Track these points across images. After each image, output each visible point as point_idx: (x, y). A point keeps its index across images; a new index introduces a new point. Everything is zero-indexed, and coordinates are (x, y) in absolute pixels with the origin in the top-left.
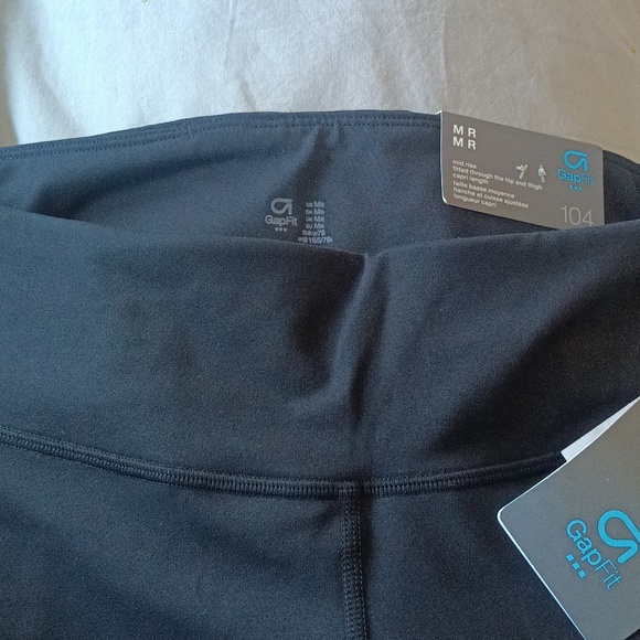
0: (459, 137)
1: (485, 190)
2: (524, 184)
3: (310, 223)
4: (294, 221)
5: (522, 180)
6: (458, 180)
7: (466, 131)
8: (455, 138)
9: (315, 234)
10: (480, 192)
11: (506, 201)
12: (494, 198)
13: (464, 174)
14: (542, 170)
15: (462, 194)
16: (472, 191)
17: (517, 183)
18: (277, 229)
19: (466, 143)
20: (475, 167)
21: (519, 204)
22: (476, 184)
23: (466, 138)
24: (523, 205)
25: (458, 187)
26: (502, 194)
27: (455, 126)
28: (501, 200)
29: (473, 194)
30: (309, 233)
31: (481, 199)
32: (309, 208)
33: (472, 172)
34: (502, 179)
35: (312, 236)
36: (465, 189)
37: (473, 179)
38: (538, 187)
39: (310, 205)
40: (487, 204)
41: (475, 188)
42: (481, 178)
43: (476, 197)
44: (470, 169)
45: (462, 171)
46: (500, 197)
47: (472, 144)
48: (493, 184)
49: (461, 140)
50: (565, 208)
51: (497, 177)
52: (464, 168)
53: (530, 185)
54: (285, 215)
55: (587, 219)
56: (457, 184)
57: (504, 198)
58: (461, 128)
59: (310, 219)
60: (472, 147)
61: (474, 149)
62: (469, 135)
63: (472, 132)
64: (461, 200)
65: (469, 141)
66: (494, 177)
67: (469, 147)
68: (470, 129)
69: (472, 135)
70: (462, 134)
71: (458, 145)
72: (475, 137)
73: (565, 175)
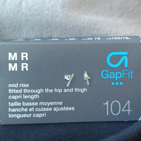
0: (13, 62)
1: (36, 104)
2: (71, 90)
5: (70, 87)
6: (13, 101)
7: (19, 56)
8: (10, 65)
10: (31, 107)
11: (55, 109)
12: (44, 109)
13: (18, 94)
14: (86, 75)
15: (17, 113)
16: (25, 107)
17: (65, 91)
20: (27, 85)
21: (67, 109)
22: (29, 100)
23: (19, 62)
24: (70, 109)
25: (12, 107)
26: (52, 103)
27: (10, 54)
28: (50, 109)
29: (26, 110)
31: (32, 113)
33: (25, 91)
34: (51, 91)
36: (18, 107)
37: (25, 97)
38: (83, 90)
40: (38, 115)
41: (28, 104)
42: (34, 94)
43: (28, 113)
44: (23, 88)
45: (17, 91)
46: (50, 106)
47: (25, 66)
48: (44, 97)
49: (16, 65)
50: (107, 103)
51: (47, 90)
52: (19, 88)
53: (76, 90)
55: (127, 108)
56: (13, 104)
57: (53, 107)
58: (15, 54)
60: (25, 69)
61: (27, 70)
62: (22, 59)
63: (25, 56)
64: (15, 118)
65: (23, 64)
66: (44, 91)
67: (23, 70)
68: (22, 54)
69: (25, 58)
70: (16, 59)
71: (13, 70)
72: (27, 59)
73: (108, 75)
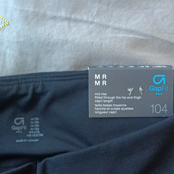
0: (97, 80)
1: (111, 105)
2: (132, 98)
3: (32, 128)
4: (25, 128)
5: (131, 96)
6: (97, 103)
7: (101, 76)
8: (96, 82)
9: (35, 132)
10: (108, 107)
11: (122, 109)
12: (116, 109)
13: (100, 99)
14: (140, 89)
15: (99, 111)
16: (104, 107)
17: (128, 98)
18: (17, 132)
19: (101, 83)
20: (106, 94)
21: (129, 109)
22: (107, 103)
23: (101, 80)
24: (131, 109)
25: (97, 107)
26: (120, 105)
27: (96, 75)
28: (119, 109)
29: (105, 109)
30: (32, 132)
31: (109, 111)
32: (32, 121)
33: (105, 97)
34: (120, 98)
35: (33, 134)
36: (100, 107)
37: (105, 101)
38: (139, 98)
39: (33, 119)
40: (112, 112)
41: (106, 106)
42: (109, 99)
43: (106, 111)
44: (103, 96)
45: (100, 98)
46: (119, 107)
47: (104, 83)
48: (116, 101)
49: (99, 82)
50: (153, 106)
51: (117, 97)
52: (100, 96)
53: (135, 97)
54: (21, 125)
55: (164, 109)
56: (97, 106)
57: (121, 107)
58: (99, 75)
59: (33, 126)
60: (104, 84)
61: (106, 85)
62: (103, 78)
63: (104, 76)
64: (99, 114)
65: (103, 81)
66: (116, 98)
67: (103, 85)
68: (103, 75)
69: (104, 78)
70: (99, 78)
71: (97, 85)
72: (106, 78)
73: (153, 88)
